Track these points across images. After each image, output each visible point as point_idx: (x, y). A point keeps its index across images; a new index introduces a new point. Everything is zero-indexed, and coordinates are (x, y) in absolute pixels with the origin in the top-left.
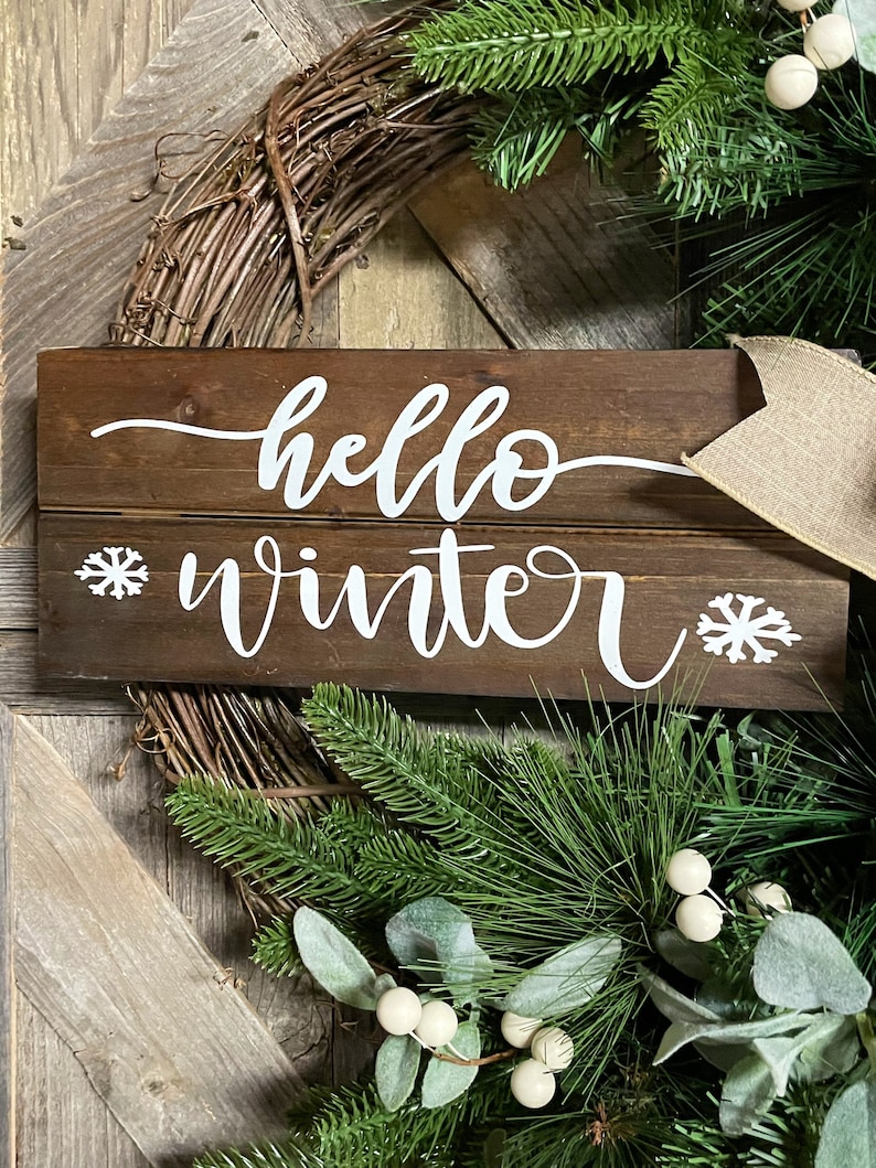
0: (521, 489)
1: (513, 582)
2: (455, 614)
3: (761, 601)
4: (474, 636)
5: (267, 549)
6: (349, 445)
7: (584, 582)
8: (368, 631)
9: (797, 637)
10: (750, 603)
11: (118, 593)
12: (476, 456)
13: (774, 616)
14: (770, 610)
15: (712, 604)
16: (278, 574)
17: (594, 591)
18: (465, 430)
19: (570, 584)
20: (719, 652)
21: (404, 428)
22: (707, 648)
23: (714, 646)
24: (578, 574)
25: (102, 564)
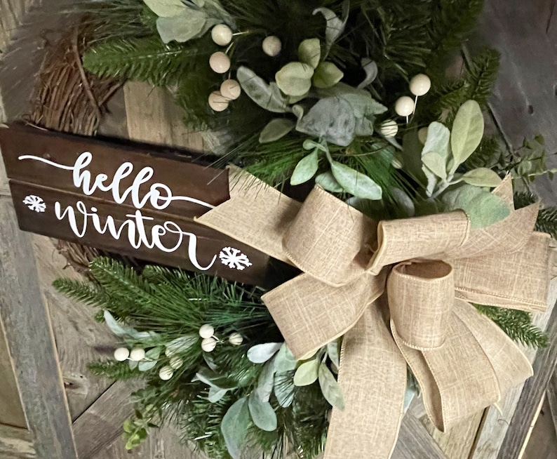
0: (160, 203)
1: (160, 231)
2: (143, 237)
3: (239, 251)
4: (150, 244)
5: (81, 206)
6: (102, 178)
7: (183, 235)
8: (117, 237)
9: (251, 264)
10: (236, 251)
11: (37, 210)
12: (144, 189)
13: (243, 256)
14: (242, 254)
15: (224, 249)
16: (86, 214)
17: (186, 239)
18: (139, 180)
19: (178, 235)
20: (226, 264)
21: (119, 175)
22: (223, 262)
23: (225, 262)
24: (181, 233)
25: (30, 200)
